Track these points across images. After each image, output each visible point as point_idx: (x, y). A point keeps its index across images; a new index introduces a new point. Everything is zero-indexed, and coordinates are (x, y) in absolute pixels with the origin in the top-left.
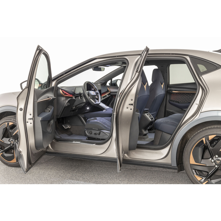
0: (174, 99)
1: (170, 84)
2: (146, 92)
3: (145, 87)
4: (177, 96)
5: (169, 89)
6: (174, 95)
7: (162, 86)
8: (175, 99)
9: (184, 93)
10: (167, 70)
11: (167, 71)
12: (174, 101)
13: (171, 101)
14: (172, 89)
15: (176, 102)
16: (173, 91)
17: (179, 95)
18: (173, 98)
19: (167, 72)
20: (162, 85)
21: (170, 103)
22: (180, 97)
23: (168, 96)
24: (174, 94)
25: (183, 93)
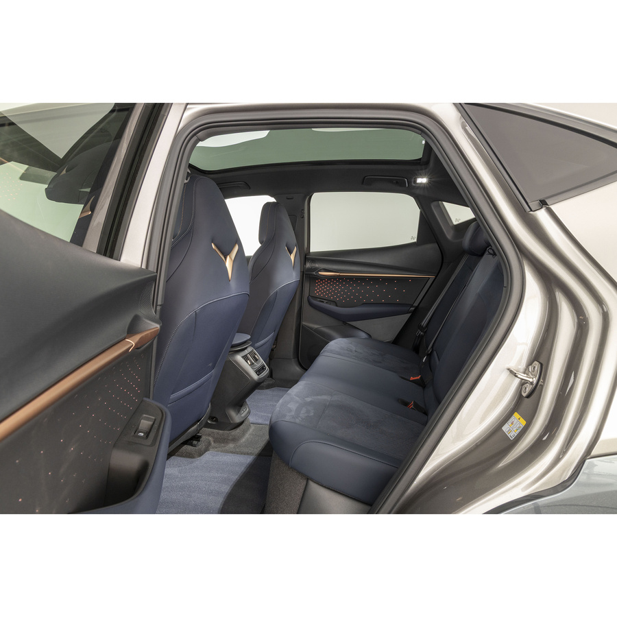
0: (322, 293)
1: (313, 250)
2: (233, 284)
3: (229, 264)
4: (332, 285)
5: (308, 265)
6: (323, 283)
7: (292, 257)
8: (326, 294)
9: (351, 278)
10: (303, 210)
11: (304, 213)
12: (322, 300)
13: (315, 298)
14: (317, 265)
15: (329, 301)
16: (320, 271)
17: (335, 283)
18: (320, 291)
19: (303, 217)
20: (291, 253)
21: (311, 304)
22: (340, 287)
23: (307, 286)
24: (322, 280)
25: (348, 279)
